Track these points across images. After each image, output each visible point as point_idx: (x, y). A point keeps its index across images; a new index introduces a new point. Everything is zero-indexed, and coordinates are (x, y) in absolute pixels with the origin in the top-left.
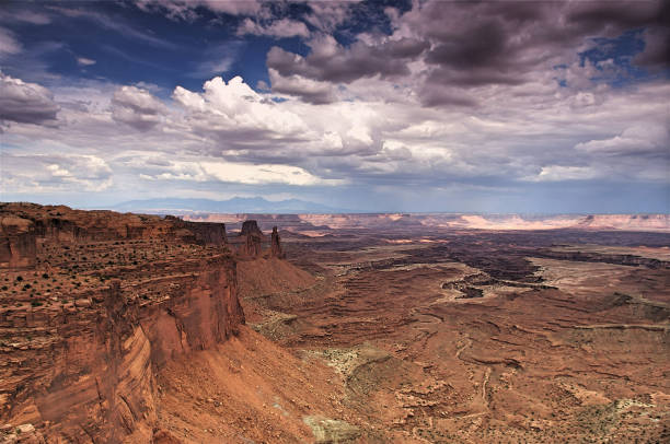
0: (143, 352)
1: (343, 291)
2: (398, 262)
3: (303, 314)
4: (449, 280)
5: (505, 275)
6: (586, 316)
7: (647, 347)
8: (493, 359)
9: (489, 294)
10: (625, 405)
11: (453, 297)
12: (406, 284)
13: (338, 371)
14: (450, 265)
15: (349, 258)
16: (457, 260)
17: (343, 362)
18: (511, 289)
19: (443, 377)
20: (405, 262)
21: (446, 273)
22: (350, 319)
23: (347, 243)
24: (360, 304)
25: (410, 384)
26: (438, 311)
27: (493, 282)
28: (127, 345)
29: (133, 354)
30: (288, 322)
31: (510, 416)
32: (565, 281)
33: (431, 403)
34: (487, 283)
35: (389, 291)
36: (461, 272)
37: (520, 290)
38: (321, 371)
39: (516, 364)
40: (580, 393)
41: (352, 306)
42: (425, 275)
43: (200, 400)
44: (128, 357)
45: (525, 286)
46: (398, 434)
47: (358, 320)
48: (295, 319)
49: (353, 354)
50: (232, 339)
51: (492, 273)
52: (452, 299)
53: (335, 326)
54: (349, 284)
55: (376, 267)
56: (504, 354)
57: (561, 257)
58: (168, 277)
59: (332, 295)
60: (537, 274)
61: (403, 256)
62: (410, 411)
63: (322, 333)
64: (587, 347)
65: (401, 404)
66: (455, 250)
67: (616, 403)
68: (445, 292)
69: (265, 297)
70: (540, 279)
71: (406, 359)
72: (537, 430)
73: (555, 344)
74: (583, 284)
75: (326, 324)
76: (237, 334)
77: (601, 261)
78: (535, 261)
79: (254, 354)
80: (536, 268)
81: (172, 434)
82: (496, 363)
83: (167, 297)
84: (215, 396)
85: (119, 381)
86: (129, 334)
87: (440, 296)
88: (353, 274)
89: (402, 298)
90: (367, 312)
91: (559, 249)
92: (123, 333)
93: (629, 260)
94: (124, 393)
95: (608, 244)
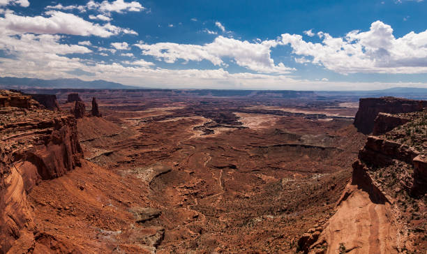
0: (19, 184)
1: (139, 134)
2: (168, 117)
3: (115, 149)
4: (196, 126)
5: (224, 122)
6: (264, 140)
7: (291, 154)
8: (223, 165)
9: (217, 132)
10: (285, 181)
11: (199, 134)
12: (173, 129)
13: (144, 180)
14: (196, 118)
15: (139, 115)
16: (198, 115)
17: (146, 175)
18: (227, 129)
19: (200, 177)
20: (171, 117)
21: (194, 122)
22: (145, 150)
23: (136, 106)
24: (149, 141)
25: (184, 183)
26: (193, 142)
27: (219, 126)
28: (8, 181)
29: (13, 186)
30: (107, 154)
31: (235, 193)
32: (252, 124)
33: (196, 191)
34: (216, 126)
35: (165, 133)
36: (202, 121)
37: (232, 130)
38: (134, 181)
39: (234, 167)
40: (264, 178)
41: (145, 143)
42: (183, 123)
43: (60, 209)
44: (10, 189)
45: (234, 127)
46: (180, 210)
47: (150, 150)
48: (112, 153)
49: (151, 170)
50: (77, 168)
51: (218, 121)
52: (199, 136)
53: (136, 155)
54: (142, 130)
55: (156, 119)
56: (228, 162)
57: (249, 112)
58: (29, 132)
59: (132, 137)
60: (239, 121)
61: (170, 113)
62: (185, 197)
63: (130, 159)
64: (266, 156)
65: (180, 194)
66: (197, 109)
67: (281, 181)
68: (195, 132)
69: (90, 141)
70: (241, 123)
71: (179, 169)
72: (247, 198)
73: (251, 155)
74: (261, 125)
75: (131, 154)
76: (79, 165)
77: (268, 113)
78: (237, 114)
79: (92, 176)
80: (238, 118)
81: (47, 233)
82: (225, 167)
83: (31, 146)
84: (70, 205)
85: (6, 205)
86: (8, 172)
87: (193, 134)
88: (143, 125)
89: (173, 136)
90: (154, 146)
91: (248, 108)
92: (4, 173)
93: (279, 113)
94: (11, 213)
95: (269, 105)
